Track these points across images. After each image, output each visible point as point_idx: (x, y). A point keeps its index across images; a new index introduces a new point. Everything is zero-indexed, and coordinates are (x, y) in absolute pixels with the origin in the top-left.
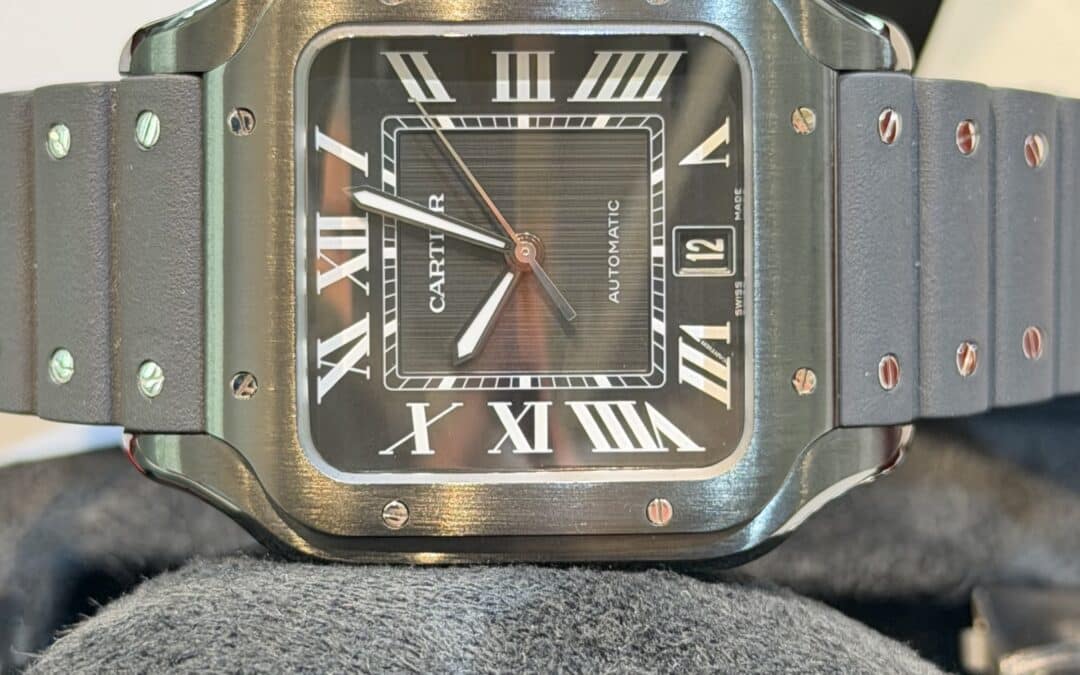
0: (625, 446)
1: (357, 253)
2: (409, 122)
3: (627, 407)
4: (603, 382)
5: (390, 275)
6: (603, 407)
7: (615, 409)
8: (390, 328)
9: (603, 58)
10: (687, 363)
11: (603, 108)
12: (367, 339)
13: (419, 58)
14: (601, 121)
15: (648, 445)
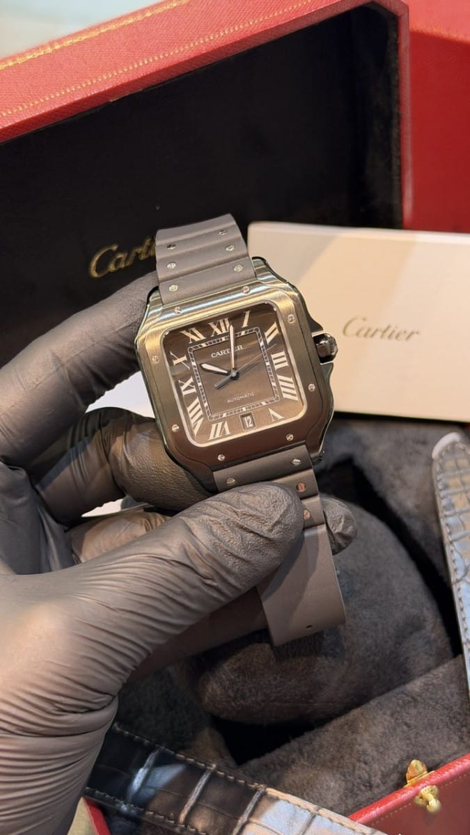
0: (191, 415)
1: (221, 331)
2: (259, 334)
3: (201, 413)
4: (206, 404)
5: (218, 341)
6: (199, 406)
7: (199, 410)
8: (204, 345)
9: (291, 380)
10: (217, 425)
11: (278, 384)
12: (199, 339)
13: (277, 332)
14: (274, 384)
15: (193, 421)
